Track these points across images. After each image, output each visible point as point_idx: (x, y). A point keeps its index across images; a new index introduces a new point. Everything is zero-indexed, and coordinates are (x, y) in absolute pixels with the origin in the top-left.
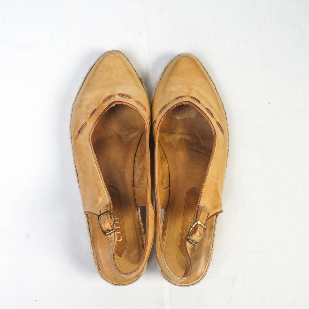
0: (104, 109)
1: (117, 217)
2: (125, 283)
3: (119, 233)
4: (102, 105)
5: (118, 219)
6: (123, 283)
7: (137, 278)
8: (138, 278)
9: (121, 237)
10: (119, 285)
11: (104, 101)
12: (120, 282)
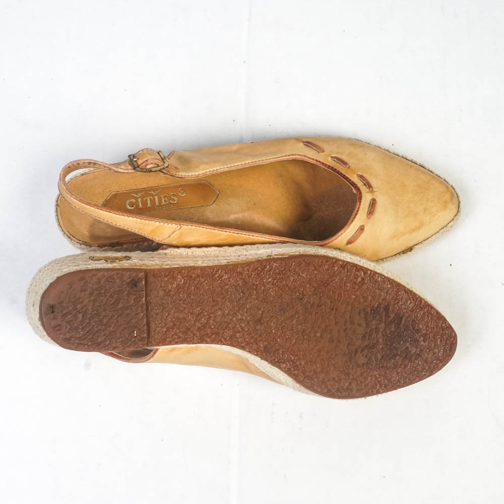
0: (347, 176)
1: (165, 201)
2: (59, 214)
3: (140, 205)
4: (355, 173)
5: (156, 205)
6: (59, 211)
7: (67, 232)
8: (67, 236)
9: (132, 208)
10: (57, 205)
11: (361, 177)
12: (61, 207)
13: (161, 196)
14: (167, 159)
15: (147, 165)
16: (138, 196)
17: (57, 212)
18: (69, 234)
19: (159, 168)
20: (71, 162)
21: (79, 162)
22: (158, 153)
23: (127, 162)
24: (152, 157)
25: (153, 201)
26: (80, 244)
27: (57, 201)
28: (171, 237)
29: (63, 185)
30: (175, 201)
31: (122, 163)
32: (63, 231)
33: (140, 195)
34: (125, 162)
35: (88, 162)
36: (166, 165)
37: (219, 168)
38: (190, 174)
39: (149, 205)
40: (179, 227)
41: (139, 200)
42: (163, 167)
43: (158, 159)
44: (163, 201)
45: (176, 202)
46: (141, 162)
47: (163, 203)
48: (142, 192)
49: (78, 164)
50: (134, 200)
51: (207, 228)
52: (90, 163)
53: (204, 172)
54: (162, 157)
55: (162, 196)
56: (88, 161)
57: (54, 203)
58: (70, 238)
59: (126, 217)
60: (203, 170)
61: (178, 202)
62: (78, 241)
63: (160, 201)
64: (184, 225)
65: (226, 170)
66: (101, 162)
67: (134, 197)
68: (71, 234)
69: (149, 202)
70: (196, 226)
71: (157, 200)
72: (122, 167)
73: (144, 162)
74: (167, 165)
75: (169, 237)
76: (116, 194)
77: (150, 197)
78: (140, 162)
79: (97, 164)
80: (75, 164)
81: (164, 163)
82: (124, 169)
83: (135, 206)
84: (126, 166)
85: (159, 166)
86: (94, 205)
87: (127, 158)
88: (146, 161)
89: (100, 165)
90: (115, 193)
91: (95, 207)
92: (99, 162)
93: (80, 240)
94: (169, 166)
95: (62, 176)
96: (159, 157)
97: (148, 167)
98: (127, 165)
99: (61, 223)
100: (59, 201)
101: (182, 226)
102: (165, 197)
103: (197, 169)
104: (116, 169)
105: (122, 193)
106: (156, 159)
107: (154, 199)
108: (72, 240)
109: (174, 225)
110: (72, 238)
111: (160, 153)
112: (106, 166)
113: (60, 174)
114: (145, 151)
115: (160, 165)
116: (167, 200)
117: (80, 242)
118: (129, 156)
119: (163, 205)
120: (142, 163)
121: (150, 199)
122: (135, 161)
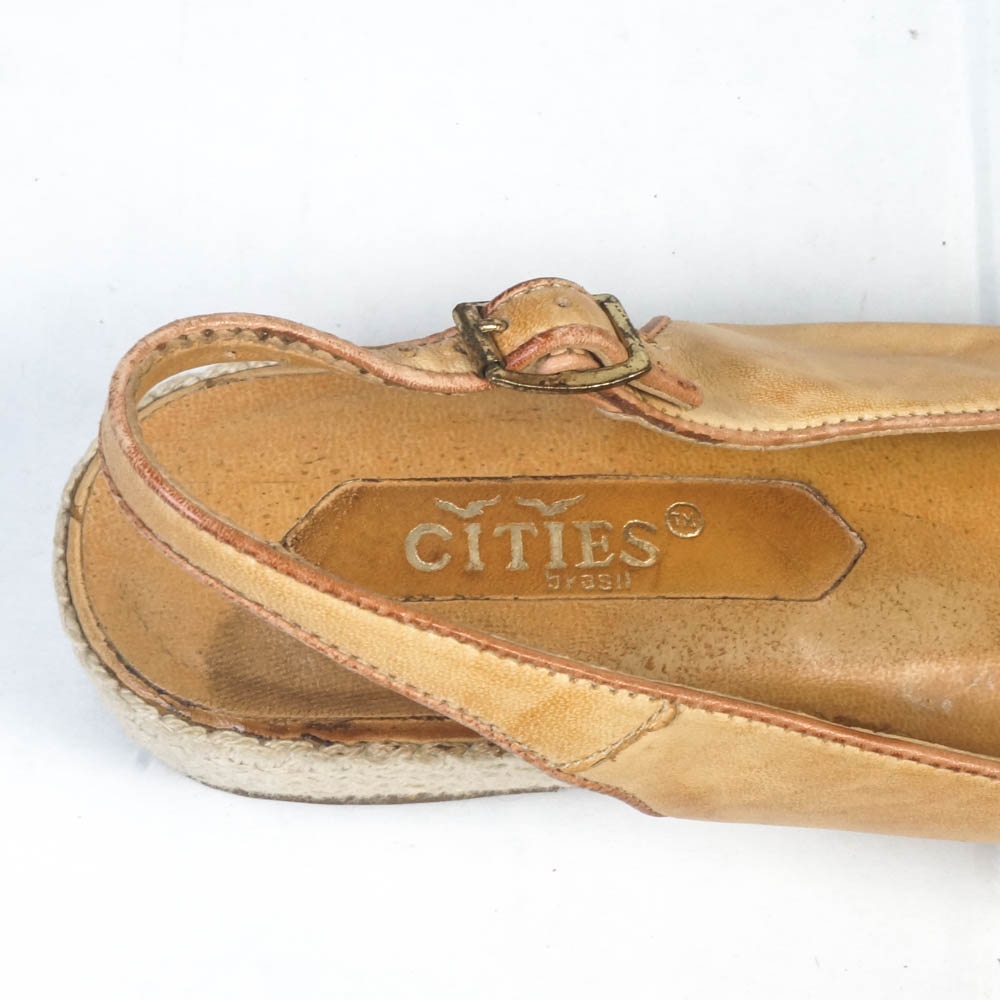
1: (598, 553)
3: (475, 557)
5: (552, 565)
6: (75, 541)
7: (99, 646)
8: (102, 664)
9: (434, 566)
10: (70, 512)
12: (90, 521)
13: (576, 523)
14: (643, 338)
15: (548, 356)
16: (466, 514)
17: (65, 544)
18: (108, 658)
19: (603, 377)
20: (175, 323)
21: (213, 325)
22: (602, 305)
23: (448, 341)
24: (575, 319)
25: (537, 548)
26: (163, 713)
27: (73, 494)
28: (619, 758)
29: (120, 429)
30: (645, 556)
31: (423, 343)
32: (84, 637)
33: (476, 508)
34: (437, 338)
35: (256, 331)
36: (638, 364)
37: (886, 414)
38: (747, 427)
39: (516, 562)
40: (669, 710)
41: (473, 531)
42: (622, 370)
43: (601, 332)
44: (587, 548)
45: (648, 562)
46: (520, 341)
47: (588, 561)
48: (488, 497)
49: (209, 333)
50: (443, 531)
51: (804, 732)
52: (264, 334)
53: (815, 422)
54: (622, 324)
55: (584, 526)
56: (259, 325)
57: (57, 501)
58: (112, 674)
59: (410, 631)
60: (808, 412)
61: (658, 564)
62: (150, 695)
63: (572, 550)
64: (690, 704)
65: (922, 426)
66: (319, 333)
67: (445, 517)
68: (119, 657)
69: (517, 548)
70: (750, 717)
71: (556, 540)
72: (425, 361)
73: (530, 342)
74: (642, 365)
75: (612, 756)
76: (360, 490)
77: (523, 526)
78: (511, 340)
79: (303, 340)
80: (194, 333)
81: (630, 352)
82: (430, 373)
83: (447, 558)
84: (442, 360)
85: (602, 366)
86: (260, 546)
87: (449, 321)
88: (546, 335)
89: (313, 346)
90: (359, 484)
91: (264, 556)
92: (310, 330)
93: (160, 692)
94: (653, 373)
95: (121, 387)
96: (606, 325)
97: (552, 366)
98: (448, 353)
99: (81, 601)
100: (83, 492)
101: (683, 708)
102: (596, 533)
103: (780, 407)
104: (389, 371)
105: (393, 489)
106: (590, 329)
107: (546, 536)
108: (121, 685)
109: (643, 699)
110: (123, 675)
111: (610, 307)
112: (348, 351)
113: (115, 377)
114: (539, 286)
115: (607, 362)
116: (606, 548)
117: (159, 700)
118: (461, 310)
119: (588, 570)
120: (522, 348)
121: (526, 534)
122: (491, 335)
